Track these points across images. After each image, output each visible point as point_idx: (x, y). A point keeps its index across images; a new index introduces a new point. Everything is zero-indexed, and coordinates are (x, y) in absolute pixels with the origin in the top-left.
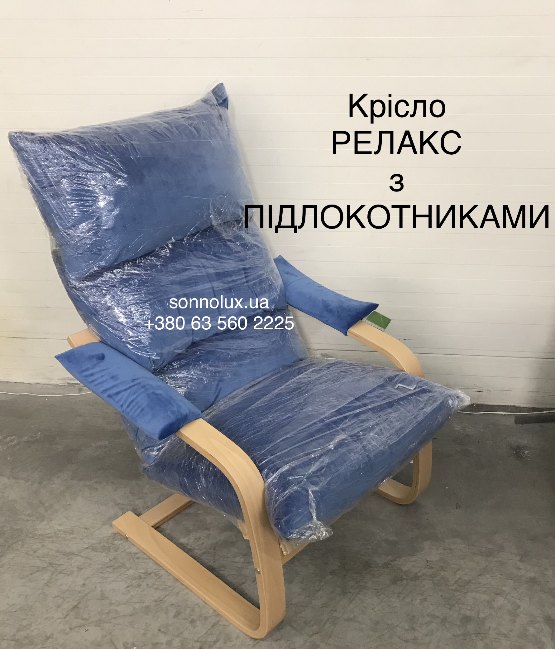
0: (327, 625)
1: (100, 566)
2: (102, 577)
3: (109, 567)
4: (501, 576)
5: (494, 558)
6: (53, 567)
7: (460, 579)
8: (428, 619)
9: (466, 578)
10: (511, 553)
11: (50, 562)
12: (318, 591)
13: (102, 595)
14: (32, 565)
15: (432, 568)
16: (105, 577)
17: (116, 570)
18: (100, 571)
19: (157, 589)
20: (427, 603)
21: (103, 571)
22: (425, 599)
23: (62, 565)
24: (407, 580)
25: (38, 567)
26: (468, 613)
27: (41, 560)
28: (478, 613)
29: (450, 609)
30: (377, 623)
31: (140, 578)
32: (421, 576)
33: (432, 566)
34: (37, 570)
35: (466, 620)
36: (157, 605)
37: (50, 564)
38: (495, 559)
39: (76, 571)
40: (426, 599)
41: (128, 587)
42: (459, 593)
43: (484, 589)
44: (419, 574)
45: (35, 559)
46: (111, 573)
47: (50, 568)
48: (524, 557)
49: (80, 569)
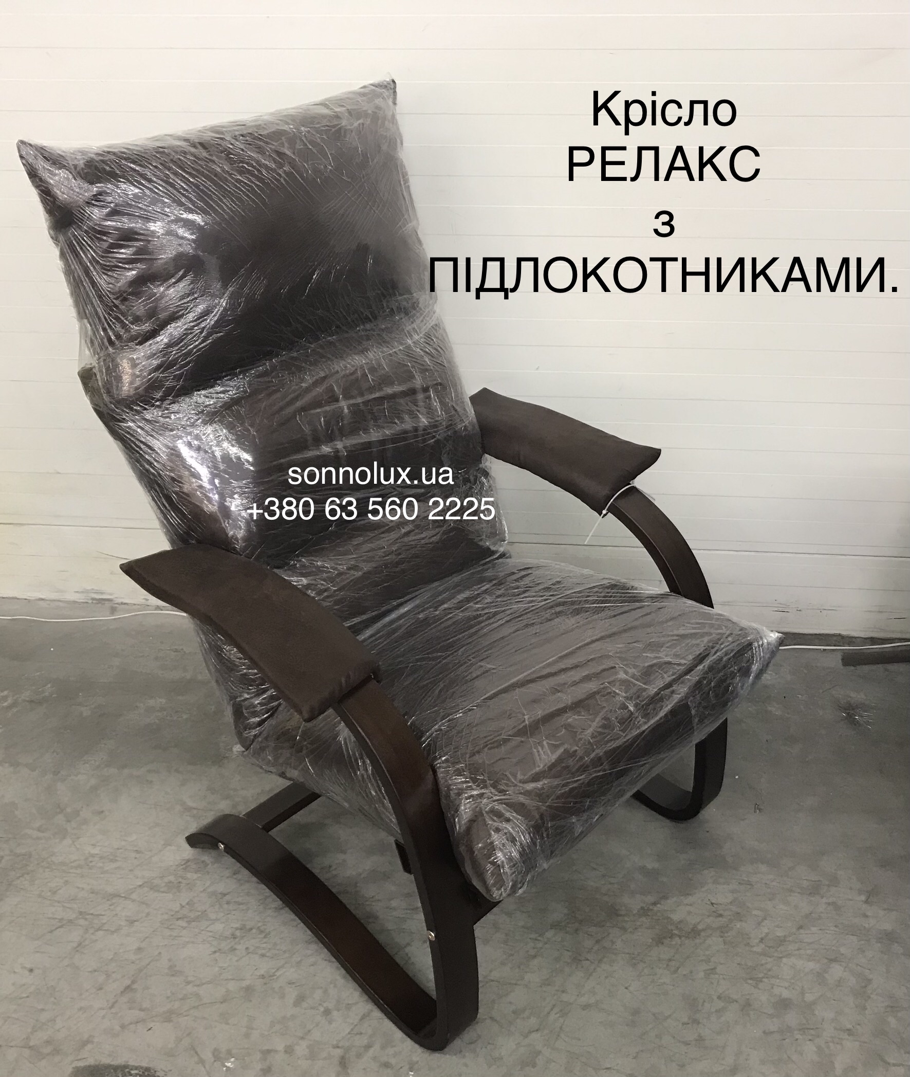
0: (552, 1017)
1: (166, 917)
2: (170, 936)
3: (180, 918)
4: (836, 929)
5: (822, 897)
6: (86, 919)
7: (767, 934)
8: (721, 1004)
9: (780, 933)
10: (851, 889)
11: (81, 910)
12: (534, 957)
13: (171, 967)
14: (50, 916)
15: (721, 916)
16: (176, 936)
17: (193, 923)
18: (166, 926)
19: (263, 955)
20: (717, 976)
21: (171, 925)
22: (712, 969)
23: (102, 915)
24: (680, 937)
25: (61, 920)
26: (786, 994)
27: (64, 907)
28: (803, 993)
29: (756, 987)
30: (636, 1012)
31: (234, 937)
32: (703, 930)
33: (721, 912)
34: (60, 924)
35: (784, 1005)
36: (265, 984)
37: (81, 913)
38: (824, 900)
39: (125, 926)
40: (715, 968)
41: (215, 952)
42: (769, 960)
43: (809, 952)
44: (700, 927)
45: (54, 906)
46: (184, 928)
47: (82, 922)
48: (872, 895)
49: (132, 922)
